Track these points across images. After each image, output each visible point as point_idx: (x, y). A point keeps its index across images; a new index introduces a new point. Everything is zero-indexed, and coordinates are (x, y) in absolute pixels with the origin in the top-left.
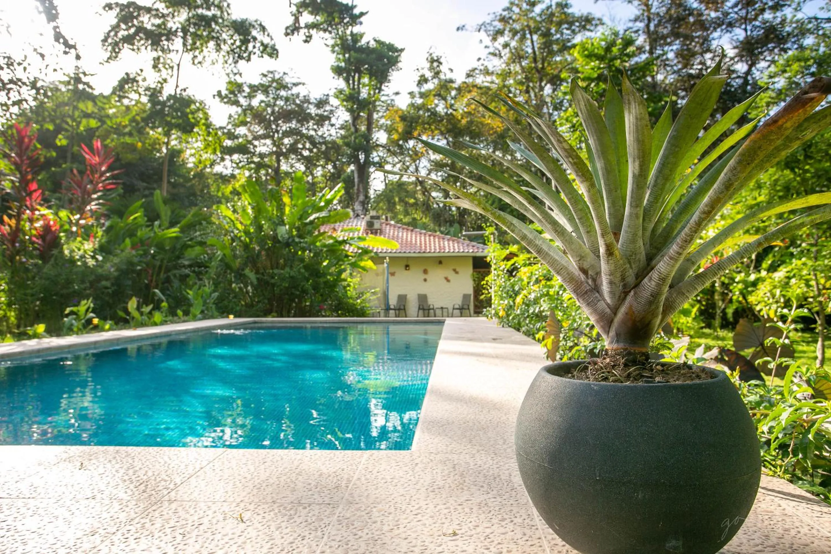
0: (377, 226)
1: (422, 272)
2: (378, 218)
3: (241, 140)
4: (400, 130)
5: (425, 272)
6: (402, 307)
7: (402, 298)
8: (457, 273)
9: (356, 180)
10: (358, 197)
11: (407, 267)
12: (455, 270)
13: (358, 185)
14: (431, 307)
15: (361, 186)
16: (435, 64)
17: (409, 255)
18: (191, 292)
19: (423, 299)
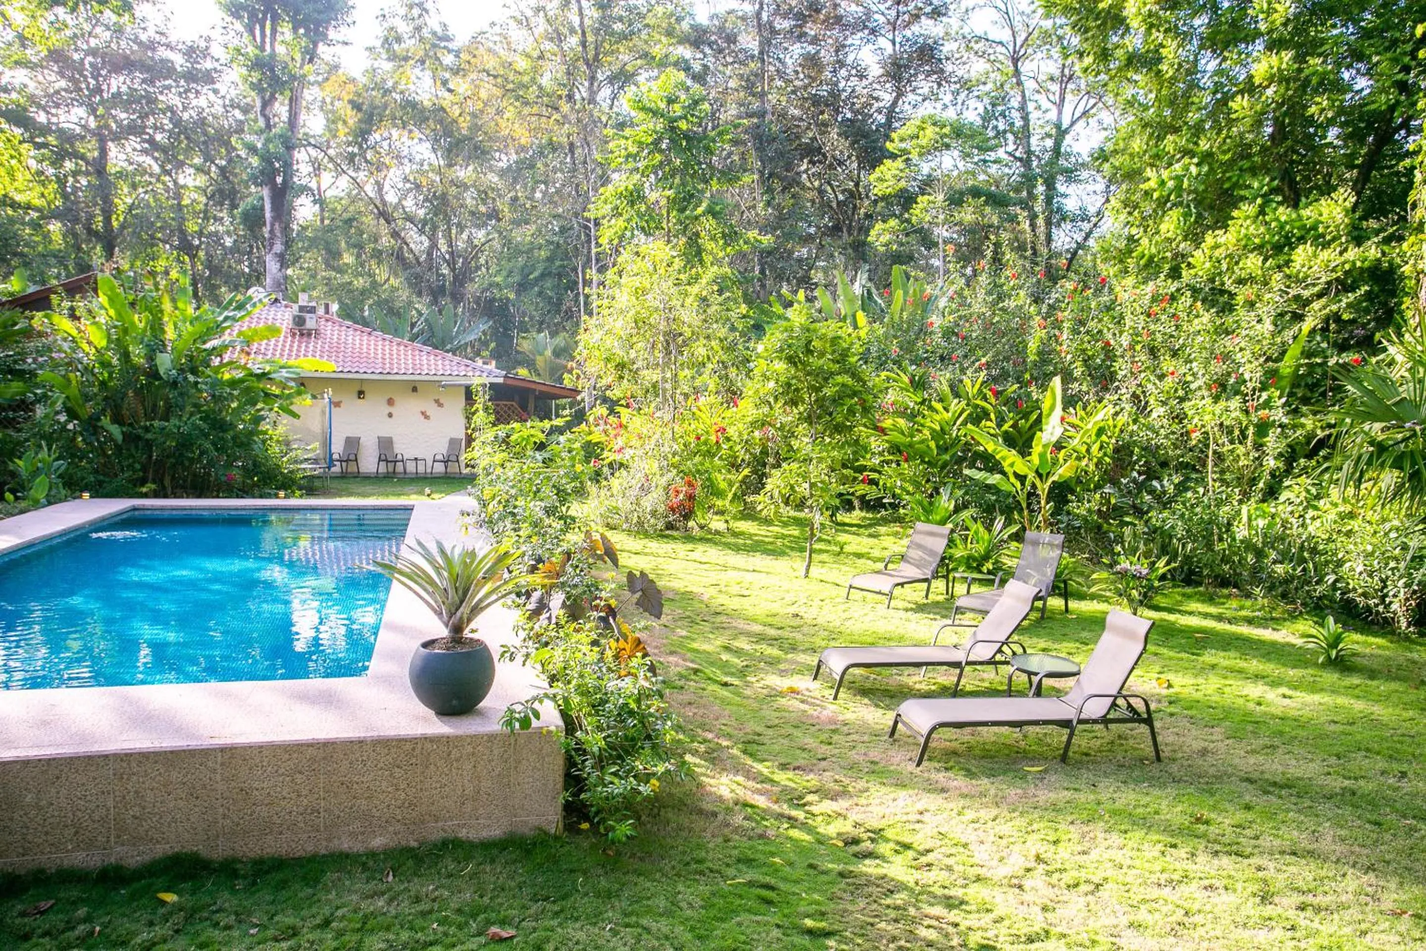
0: (310, 323)
1: (385, 402)
2: (312, 310)
3: (14, 95)
4: (351, 122)
5: (390, 402)
6: (352, 457)
7: (352, 443)
8: (440, 405)
9: (268, 215)
10: (272, 245)
11: (361, 394)
12: (437, 401)
13: (272, 225)
14: (399, 457)
15: (277, 226)
16: (416, 12)
17: (365, 376)
18: (21, 463)
19: (386, 444)
